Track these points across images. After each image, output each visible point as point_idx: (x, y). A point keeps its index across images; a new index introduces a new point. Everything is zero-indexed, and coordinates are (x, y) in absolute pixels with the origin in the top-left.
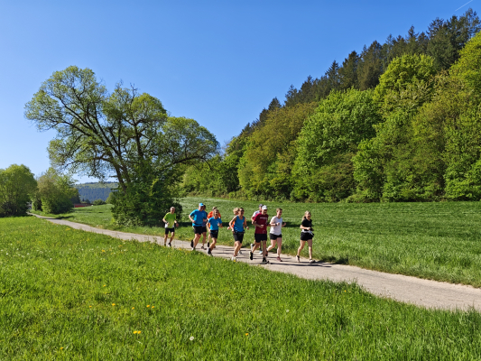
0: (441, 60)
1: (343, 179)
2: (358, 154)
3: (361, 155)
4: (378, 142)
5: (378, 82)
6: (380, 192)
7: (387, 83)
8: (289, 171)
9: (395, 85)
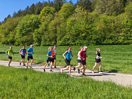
0: (56, 9)
1: (30, 40)
2: (34, 33)
3: (35, 33)
4: (40, 30)
5: (40, 13)
6: (40, 43)
7: (42, 14)
8: (14, 37)
9: (45, 15)
